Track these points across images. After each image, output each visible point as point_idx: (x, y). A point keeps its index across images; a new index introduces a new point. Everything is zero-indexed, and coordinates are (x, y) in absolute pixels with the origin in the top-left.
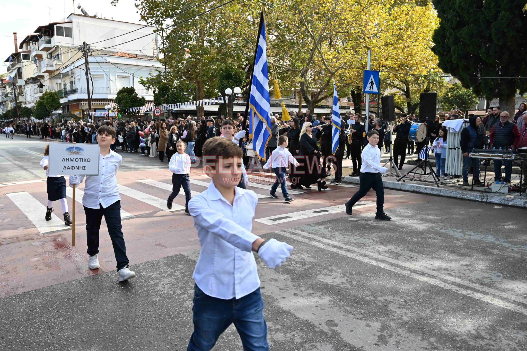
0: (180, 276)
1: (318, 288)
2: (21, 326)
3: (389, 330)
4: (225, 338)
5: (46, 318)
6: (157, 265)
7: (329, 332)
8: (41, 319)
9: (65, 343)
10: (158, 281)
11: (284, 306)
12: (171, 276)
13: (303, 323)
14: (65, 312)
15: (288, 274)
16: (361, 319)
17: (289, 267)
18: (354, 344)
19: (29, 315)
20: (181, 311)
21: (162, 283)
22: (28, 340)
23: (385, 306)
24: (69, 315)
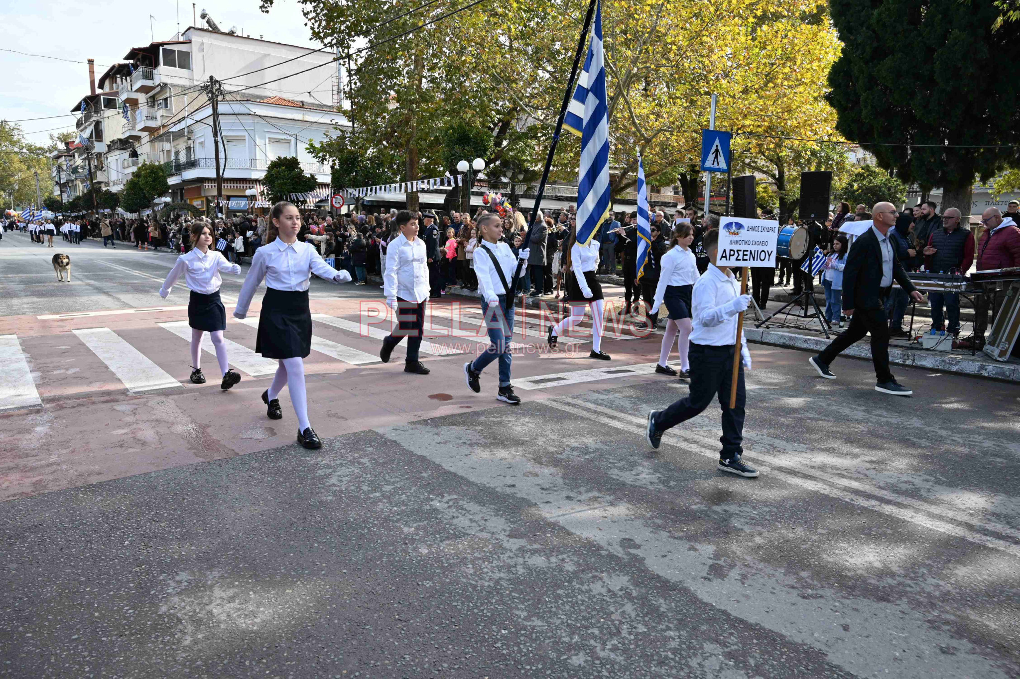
0: (368, 464)
1: (608, 490)
2: (95, 533)
3: (729, 557)
5: (136, 522)
6: (330, 445)
7: (625, 557)
8: (127, 523)
9: (168, 560)
10: (330, 470)
11: (548, 515)
12: (353, 463)
13: (580, 542)
14: (170, 514)
15: (556, 466)
16: (681, 538)
17: (558, 456)
18: (668, 577)
19: (108, 518)
20: (369, 518)
21: (339, 473)
22: (105, 555)
23: (726, 520)
24: (176, 519)
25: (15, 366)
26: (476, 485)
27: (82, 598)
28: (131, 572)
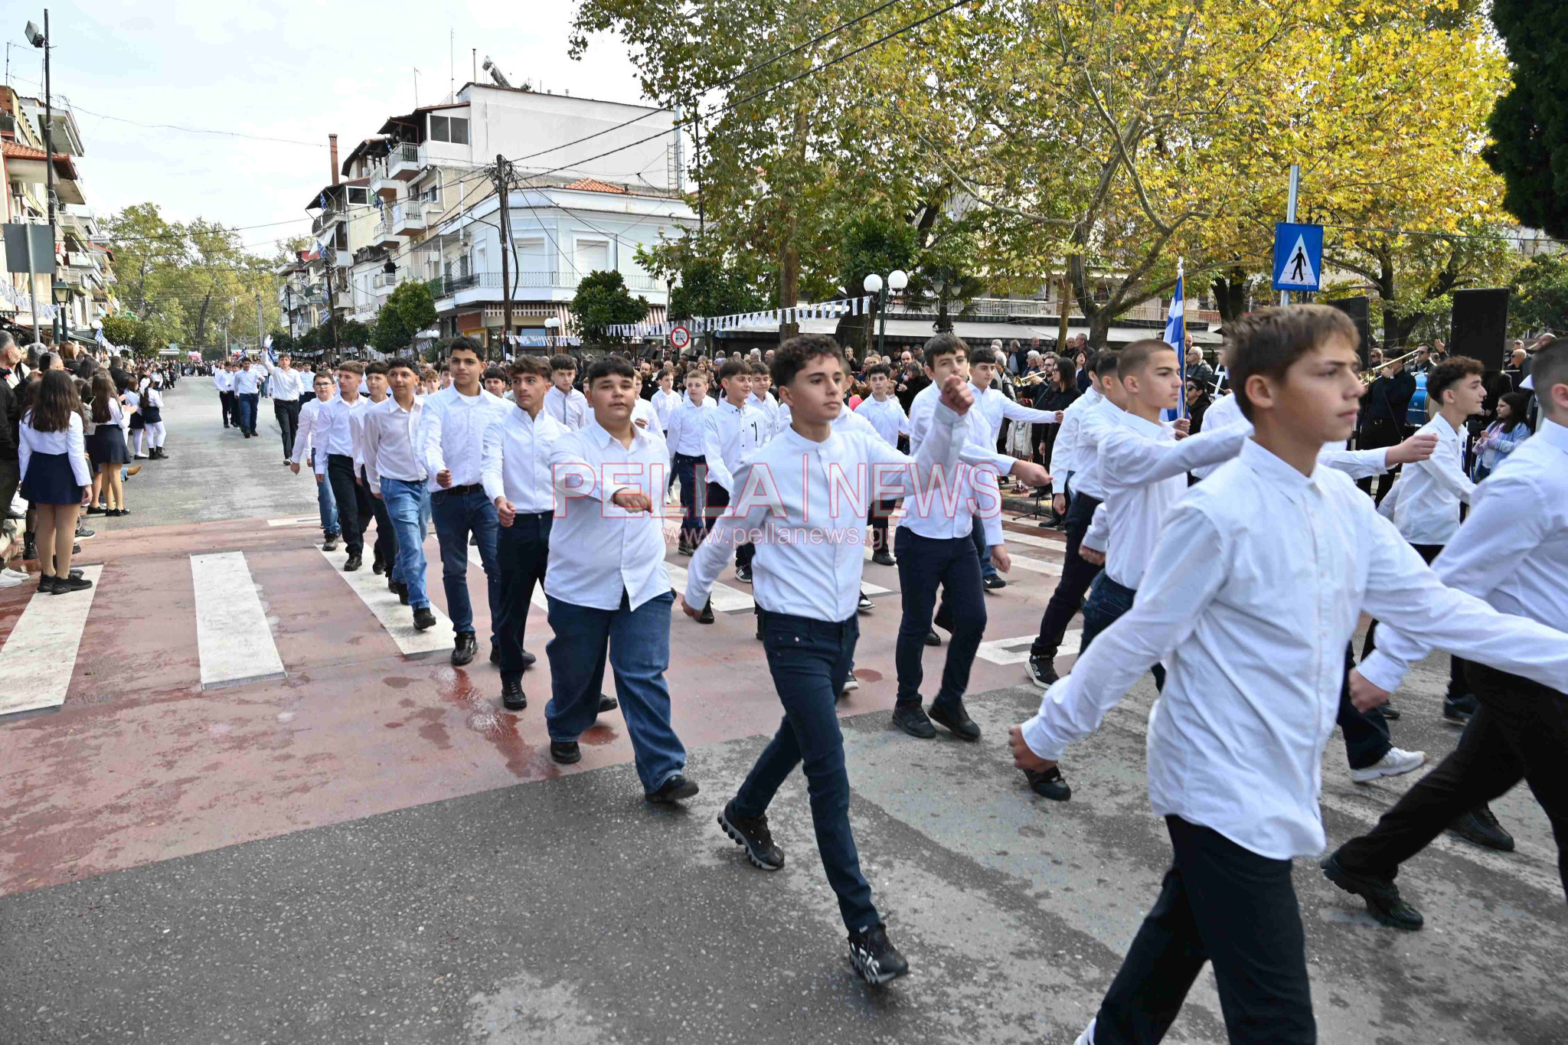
2: (375, 907)
3: (1409, 1024)
4: (912, 998)
5: (432, 891)
9: (484, 966)
11: (1070, 917)
14: (479, 880)
15: (1071, 816)
19: (391, 882)
20: (780, 904)
22: (391, 950)
24: (488, 888)
25: (244, 605)
26: (944, 849)
27: (366, 1028)
28: (431, 985)
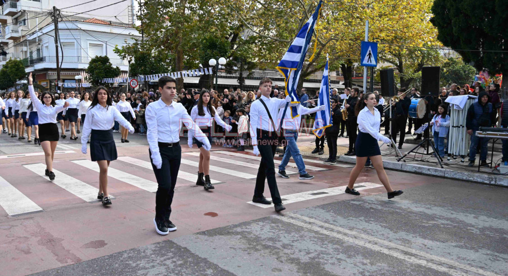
0: (171, 265)
6: (144, 252)
10: (147, 271)
12: (161, 265)
15: (292, 263)
17: (292, 256)
